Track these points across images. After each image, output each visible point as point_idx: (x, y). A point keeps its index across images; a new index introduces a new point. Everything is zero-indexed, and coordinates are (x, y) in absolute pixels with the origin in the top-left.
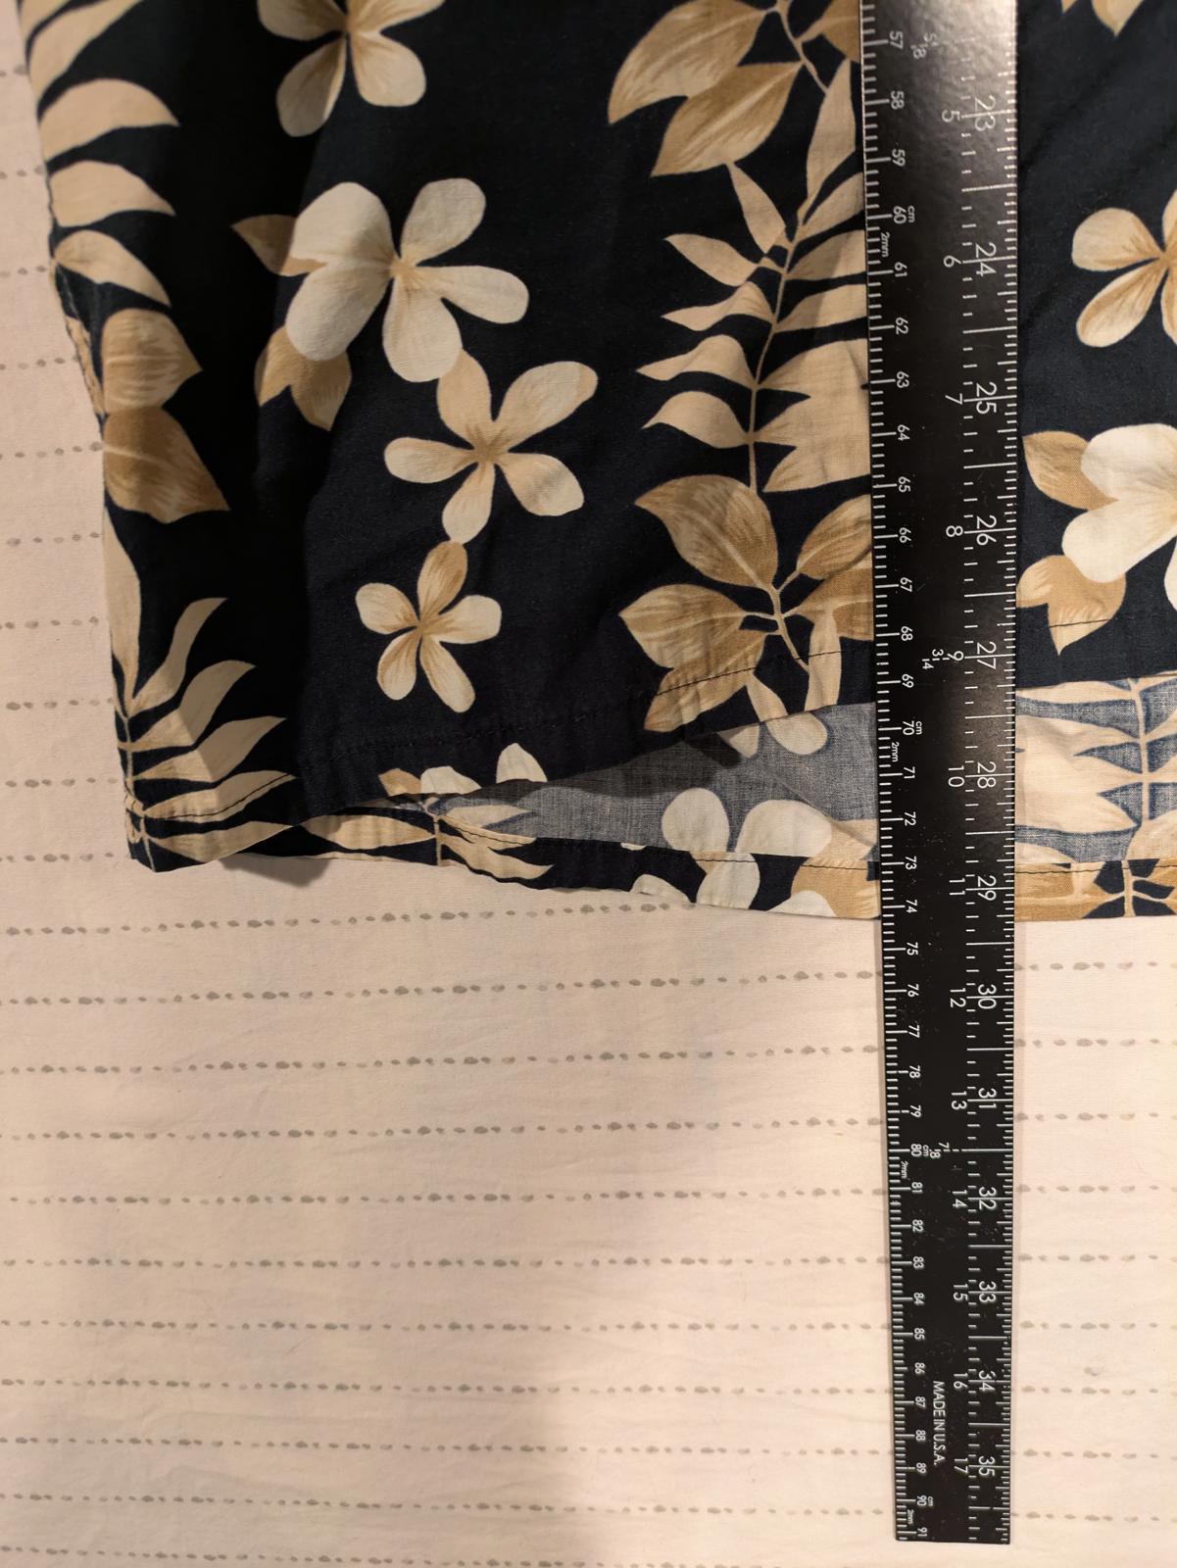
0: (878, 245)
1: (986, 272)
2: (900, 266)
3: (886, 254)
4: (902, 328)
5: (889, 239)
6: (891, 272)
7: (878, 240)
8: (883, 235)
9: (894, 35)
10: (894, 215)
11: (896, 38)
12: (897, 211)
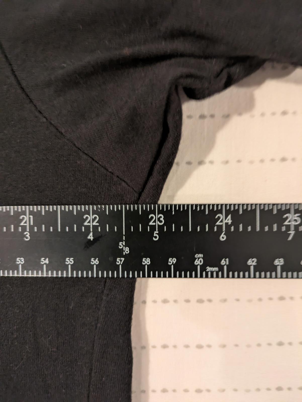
0: (212, 273)
1: (230, 219)
2: (223, 262)
3: (216, 269)
4: (253, 261)
5: (210, 267)
6: (225, 267)
7: (209, 273)
8: (207, 270)
9: (118, 262)
10: (198, 265)
11: (120, 261)
12: (197, 263)
